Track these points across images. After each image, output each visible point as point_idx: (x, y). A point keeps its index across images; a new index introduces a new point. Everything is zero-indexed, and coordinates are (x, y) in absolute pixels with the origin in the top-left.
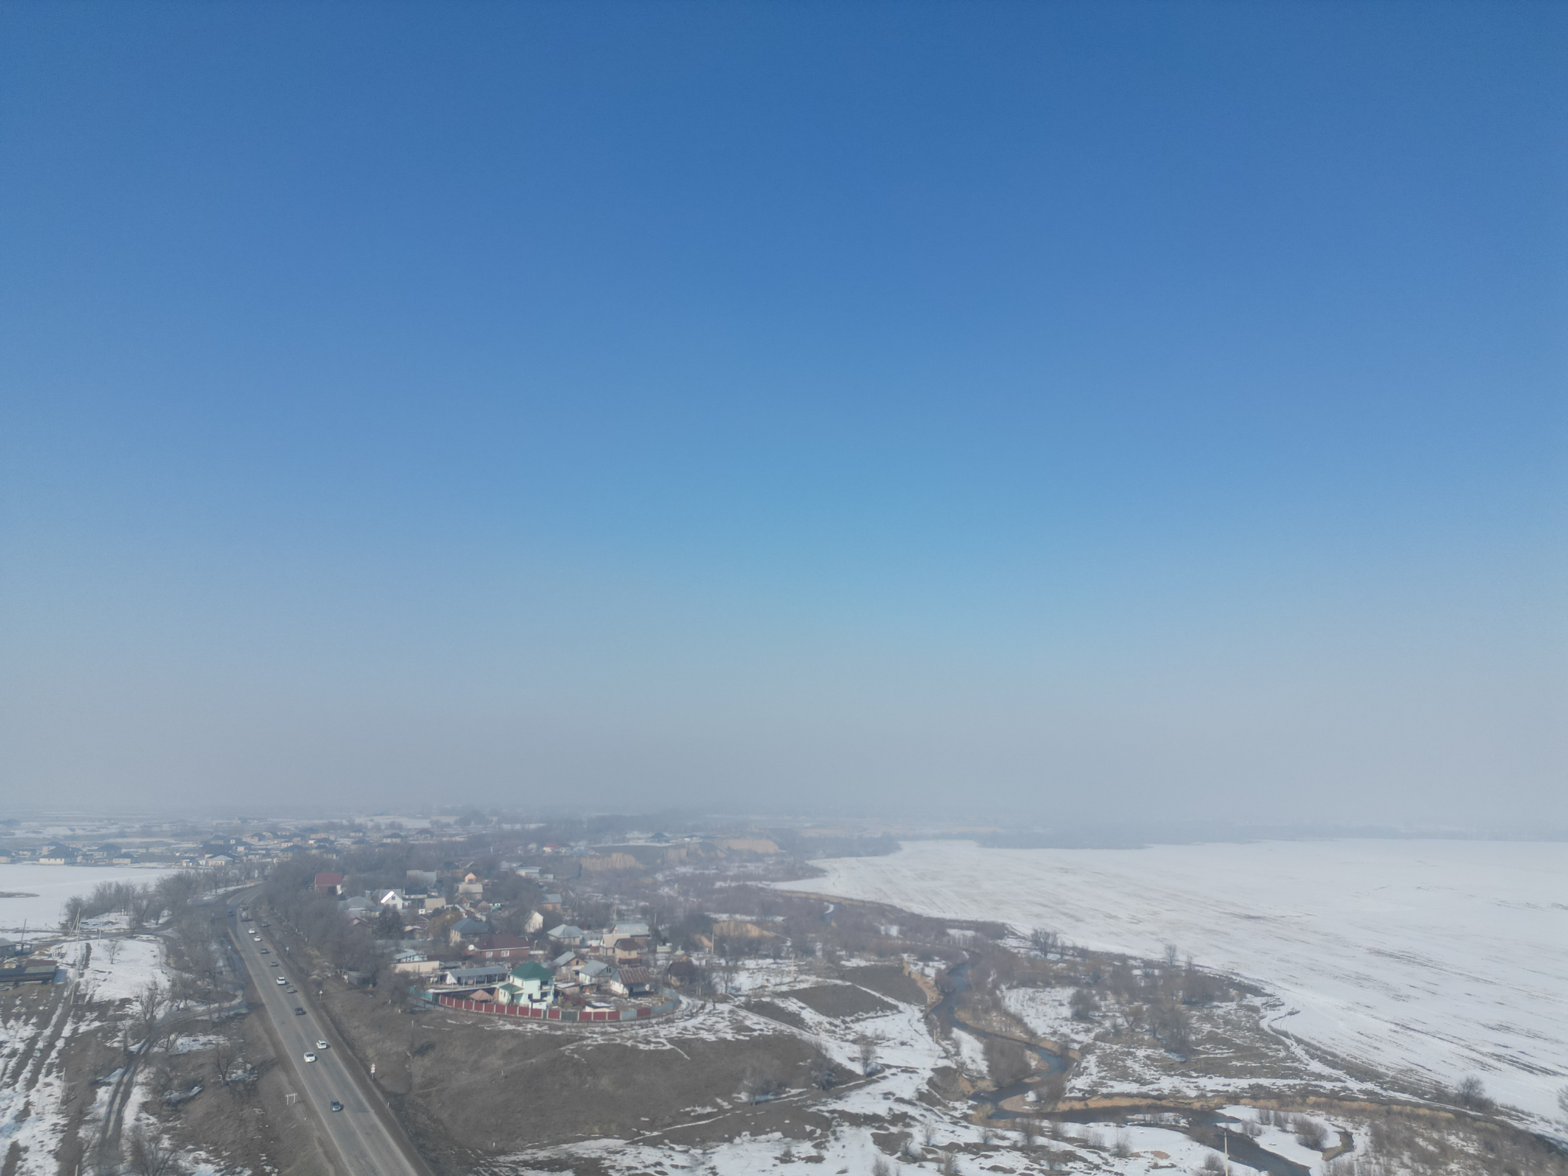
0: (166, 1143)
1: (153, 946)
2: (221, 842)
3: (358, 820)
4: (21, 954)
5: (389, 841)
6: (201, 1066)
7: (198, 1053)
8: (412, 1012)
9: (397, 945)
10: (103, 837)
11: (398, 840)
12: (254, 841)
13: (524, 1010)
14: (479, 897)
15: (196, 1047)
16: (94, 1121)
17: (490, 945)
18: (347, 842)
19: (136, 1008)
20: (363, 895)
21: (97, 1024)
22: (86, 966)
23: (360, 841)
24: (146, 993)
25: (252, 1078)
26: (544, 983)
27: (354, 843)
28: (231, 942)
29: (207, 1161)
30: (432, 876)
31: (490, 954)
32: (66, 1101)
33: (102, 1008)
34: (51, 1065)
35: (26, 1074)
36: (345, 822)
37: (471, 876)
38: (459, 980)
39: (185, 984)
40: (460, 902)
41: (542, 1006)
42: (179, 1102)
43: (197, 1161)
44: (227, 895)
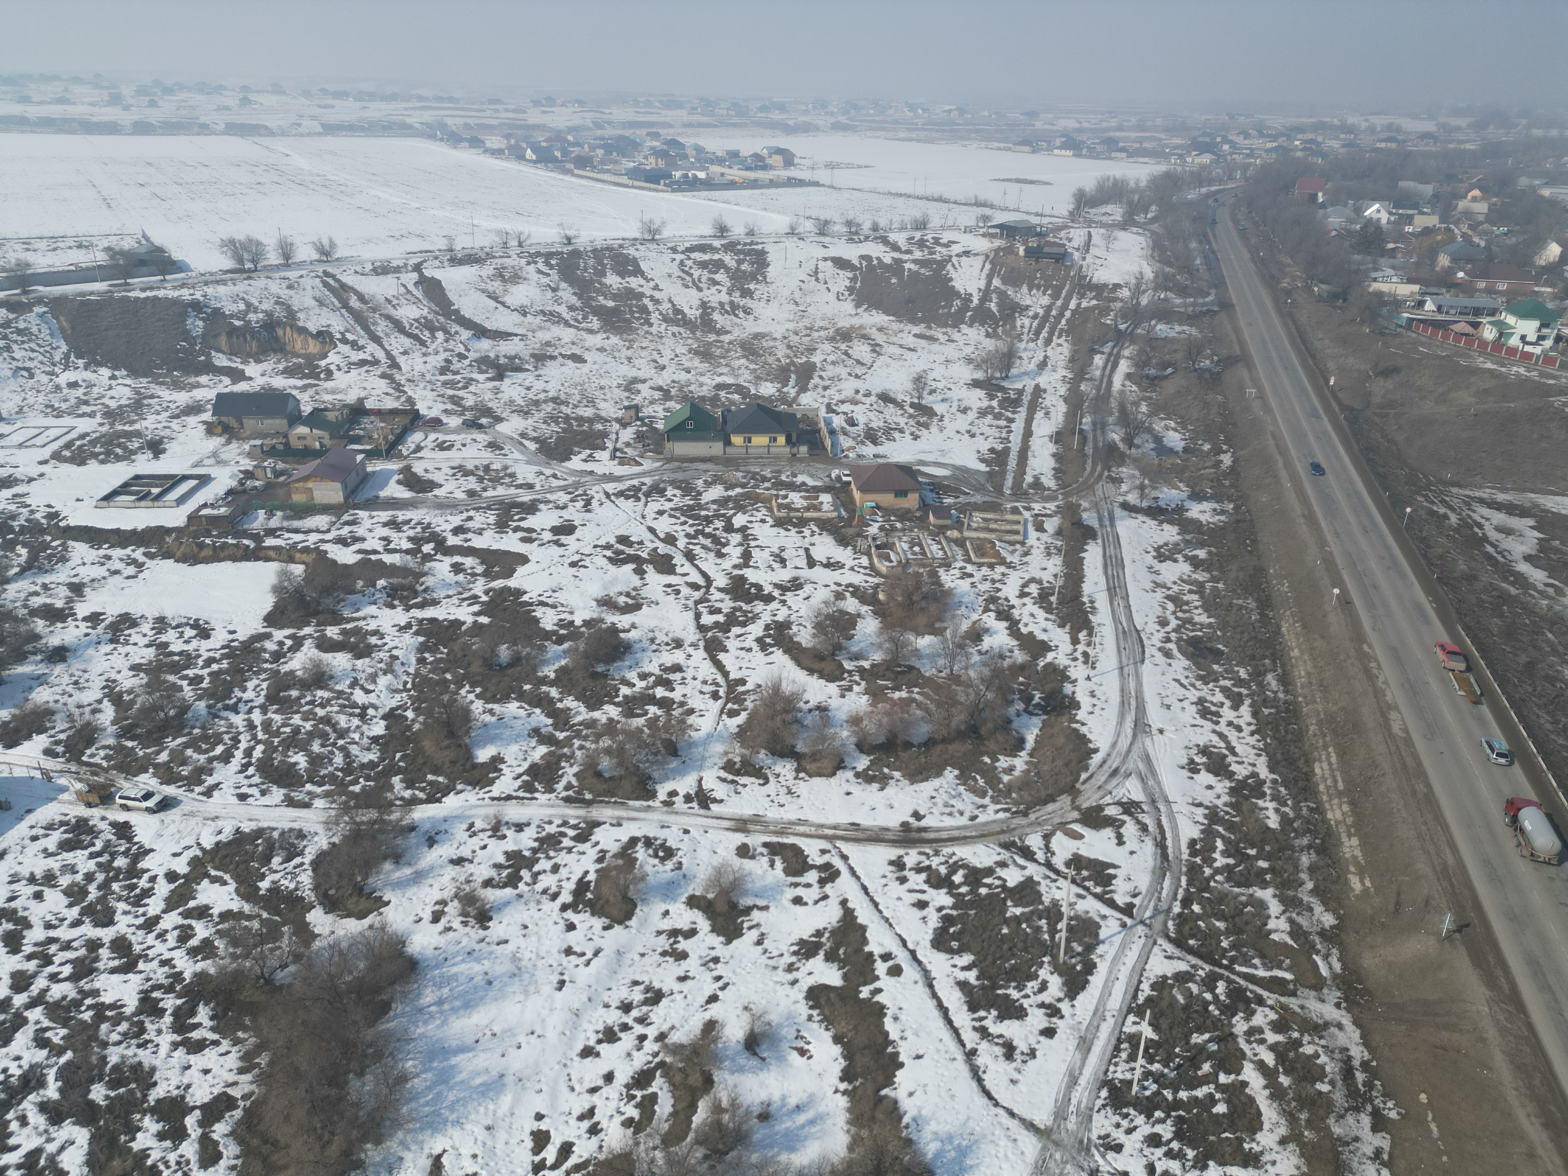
0: (1144, 408)
1: (1141, 239)
2: (1208, 140)
3: (1351, 120)
4: (1040, 235)
5: (1383, 145)
6: (1175, 351)
7: (1173, 340)
8: (1381, 334)
9: (1375, 262)
10: (1104, 130)
11: (1393, 145)
12: (1239, 140)
13: (1512, 351)
14: (1481, 218)
15: (1172, 334)
16: (1091, 379)
17: (1484, 275)
18: (1335, 144)
19: (1125, 293)
20: (1346, 206)
21: (1094, 302)
22: (1087, 251)
23: (1349, 145)
24: (1134, 281)
25: (1218, 369)
26: (1543, 325)
27: (1343, 146)
28: (1209, 243)
29: (1175, 430)
30: (1428, 189)
31: (1482, 285)
32: (1072, 360)
33: (1099, 289)
34: (1062, 330)
35: (1044, 334)
36: (1336, 122)
37: (1476, 193)
38: (1439, 309)
39: (1167, 277)
40: (1457, 223)
41: (1537, 350)
42: (1156, 378)
43: (1167, 428)
44: (1208, 195)
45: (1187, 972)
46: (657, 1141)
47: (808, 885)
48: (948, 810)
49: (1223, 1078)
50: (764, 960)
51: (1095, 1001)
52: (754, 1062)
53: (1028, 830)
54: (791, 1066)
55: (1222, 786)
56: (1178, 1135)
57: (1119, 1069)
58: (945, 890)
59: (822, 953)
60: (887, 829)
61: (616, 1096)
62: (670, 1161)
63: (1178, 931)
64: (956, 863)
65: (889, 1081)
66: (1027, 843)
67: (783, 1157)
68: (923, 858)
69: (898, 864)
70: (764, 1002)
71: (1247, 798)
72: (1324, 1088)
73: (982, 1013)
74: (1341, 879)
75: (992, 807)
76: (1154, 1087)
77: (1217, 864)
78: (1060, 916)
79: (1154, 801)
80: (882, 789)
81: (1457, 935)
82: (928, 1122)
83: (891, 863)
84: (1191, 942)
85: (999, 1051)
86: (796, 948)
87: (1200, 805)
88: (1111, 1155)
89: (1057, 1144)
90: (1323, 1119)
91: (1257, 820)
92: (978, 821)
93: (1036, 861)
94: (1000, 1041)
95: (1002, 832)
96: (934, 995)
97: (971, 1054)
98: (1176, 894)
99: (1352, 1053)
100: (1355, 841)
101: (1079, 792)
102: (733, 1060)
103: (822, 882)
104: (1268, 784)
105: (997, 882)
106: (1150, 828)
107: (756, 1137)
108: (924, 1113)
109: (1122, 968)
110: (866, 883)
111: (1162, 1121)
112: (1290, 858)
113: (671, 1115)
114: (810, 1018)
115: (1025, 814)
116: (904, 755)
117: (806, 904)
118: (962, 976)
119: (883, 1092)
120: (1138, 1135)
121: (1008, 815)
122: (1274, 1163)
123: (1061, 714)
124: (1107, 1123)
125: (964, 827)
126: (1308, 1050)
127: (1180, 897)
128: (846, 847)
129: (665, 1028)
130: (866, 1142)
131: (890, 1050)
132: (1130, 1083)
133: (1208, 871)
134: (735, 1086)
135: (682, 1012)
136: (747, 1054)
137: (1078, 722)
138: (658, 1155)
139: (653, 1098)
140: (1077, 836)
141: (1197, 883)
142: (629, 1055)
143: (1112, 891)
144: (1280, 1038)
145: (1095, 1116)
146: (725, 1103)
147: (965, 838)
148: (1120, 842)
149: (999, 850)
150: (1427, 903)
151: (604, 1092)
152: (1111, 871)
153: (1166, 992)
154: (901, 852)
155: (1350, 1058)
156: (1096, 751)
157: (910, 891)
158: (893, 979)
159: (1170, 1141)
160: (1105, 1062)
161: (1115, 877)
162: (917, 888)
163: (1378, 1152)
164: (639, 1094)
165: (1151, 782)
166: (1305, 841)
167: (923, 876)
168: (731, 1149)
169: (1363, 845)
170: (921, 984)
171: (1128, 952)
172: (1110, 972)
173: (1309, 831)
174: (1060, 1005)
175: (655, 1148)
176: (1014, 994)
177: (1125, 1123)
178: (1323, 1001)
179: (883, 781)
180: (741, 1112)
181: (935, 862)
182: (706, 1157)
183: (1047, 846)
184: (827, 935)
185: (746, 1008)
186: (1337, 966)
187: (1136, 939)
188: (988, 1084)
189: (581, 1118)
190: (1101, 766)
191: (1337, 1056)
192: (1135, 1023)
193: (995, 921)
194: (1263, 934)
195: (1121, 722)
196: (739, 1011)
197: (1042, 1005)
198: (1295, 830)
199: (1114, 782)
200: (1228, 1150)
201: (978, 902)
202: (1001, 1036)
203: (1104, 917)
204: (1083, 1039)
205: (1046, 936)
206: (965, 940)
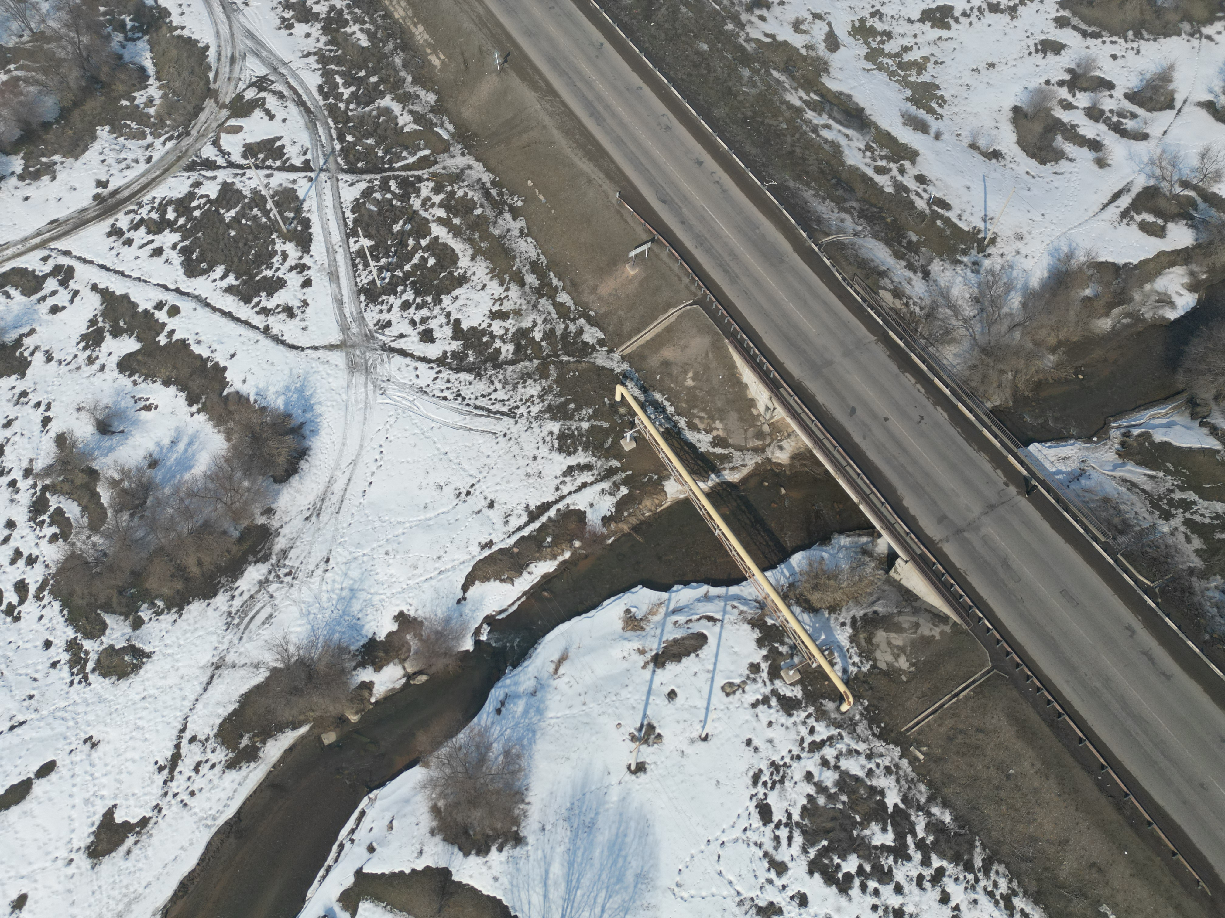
45: (368, 188)
46: (87, 532)
47: (54, 293)
48: (123, 165)
49: (424, 243)
50: (63, 368)
51: (323, 244)
52: (116, 438)
53: (198, 146)
54: (147, 422)
55: (315, 29)
56: (417, 293)
57: (363, 277)
58: (167, 231)
59: (107, 334)
60: (85, 210)
61: (28, 530)
62: (107, 536)
63: (347, 162)
64: (160, 204)
65: (224, 383)
66: (204, 156)
67: (187, 476)
68: (132, 215)
69: (115, 232)
70: (90, 396)
71: (337, 30)
72: (478, 212)
73: (256, 300)
74: (426, 63)
75: (158, 142)
76: (389, 274)
77: (345, 97)
78: (264, 199)
79: (275, 69)
80: (54, 178)
81: (506, 65)
82: (267, 390)
83: (109, 235)
84: (359, 165)
85: (283, 316)
86: (83, 344)
87: (308, 55)
88: (387, 331)
89: (353, 346)
90: (487, 231)
91: (353, 45)
92: (154, 159)
93: (220, 167)
94: (280, 309)
95: (179, 158)
96: (215, 309)
97: (266, 330)
98: (331, 136)
99: (484, 180)
100: (421, 28)
101: (216, 91)
102: (99, 448)
103: (64, 283)
104: (346, 11)
105: (203, 201)
106: (286, 93)
107: (158, 479)
108: (261, 386)
109: (327, 210)
110: (101, 262)
111: (404, 291)
112: (388, 65)
113: (82, 511)
114: (135, 383)
115: (188, 134)
116: (50, 137)
117: (64, 308)
118: (225, 284)
119: (225, 393)
120: (396, 309)
121: (174, 142)
122: (474, 273)
123: (158, 28)
124: (374, 314)
125: (147, 172)
126: (460, 194)
127: (335, 136)
128: (62, 244)
129: (25, 465)
130: (236, 429)
131: (210, 364)
132: (374, 281)
133: (342, 105)
134: (115, 461)
135: (29, 446)
136: (107, 437)
137: (176, 28)
138: (95, 539)
139: (59, 511)
140: (238, 130)
141: (340, 119)
142: (12, 501)
143: (288, 159)
144: (442, 196)
145: (365, 315)
146: (117, 477)
147: (154, 180)
148: (272, 117)
149: (186, 174)
150: (481, 51)
151: (16, 534)
152: (278, 144)
153: (362, 210)
154: (111, 221)
155: (484, 184)
156: (207, 47)
157: (141, 247)
158: (177, 318)
159: (414, 300)
160: (352, 279)
161: (283, 146)
162: (145, 241)
163: (521, 230)
164: (45, 517)
165: (264, 54)
166: (391, 46)
167: (143, 229)
168: (146, 498)
169: (427, 28)
170: (199, 308)
171: (324, 197)
172: (321, 219)
173: (390, 35)
174: (303, 261)
175: (89, 537)
176: (269, 273)
177: (384, 307)
178: (453, 157)
179: (50, 170)
180: (133, 473)
181: (144, 213)
182: (132, 515)
183: (221, 150)
184: (100, 319)
185: (79, 409)
186: (451, 127)
187: (324, 185)
188: (290, 341)
189: (13, 562)
190: (219, 59)
191: (477, 187)
192: (355, 242)
193: (221, 230)
194: (399, 131)
195: (211, 12)
196: (76, 415)
197: (292, 269)
198: (381, 40)
199: (237, 68)
200: (447, 282)
201: (198, 224)
202: (278, 306)
203: (294, 182)
204: (330, 274)
205: (264, 220)
206: (209, 258)
